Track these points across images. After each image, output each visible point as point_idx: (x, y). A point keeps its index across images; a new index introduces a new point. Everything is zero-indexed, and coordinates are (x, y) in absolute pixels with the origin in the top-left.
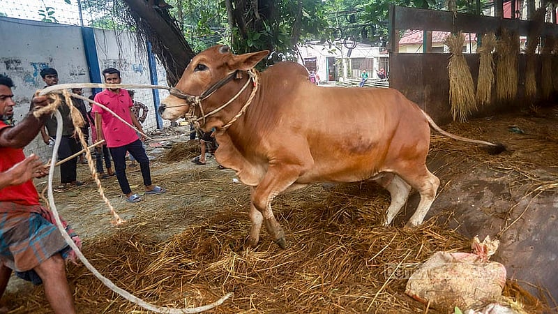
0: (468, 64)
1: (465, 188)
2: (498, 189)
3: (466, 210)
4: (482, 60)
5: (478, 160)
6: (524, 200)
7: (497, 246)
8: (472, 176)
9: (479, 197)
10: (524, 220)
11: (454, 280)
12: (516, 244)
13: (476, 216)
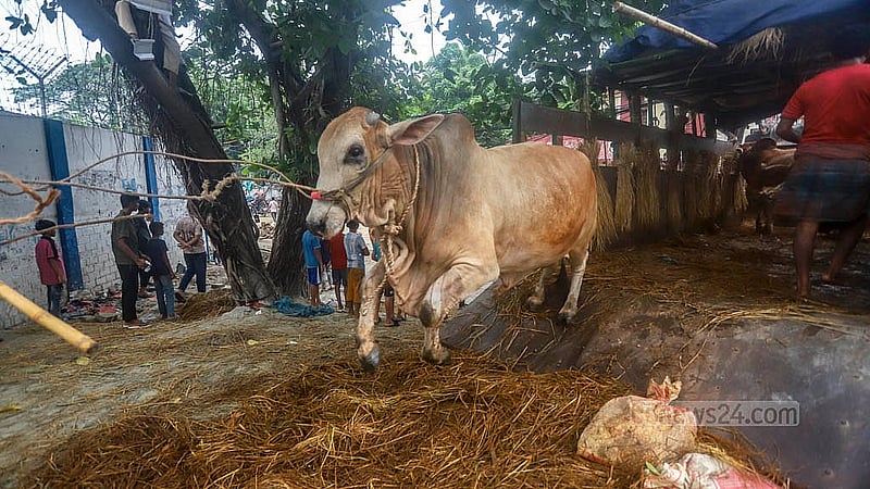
0: (605, 179)
1: (625, 326)
2: (666, 325)
3: (631, 351)
4: (621, 175)
5: (634, 292)
6: (699, 334)
7: (679, 388)
8: (631, 312)
9: (644, 335)
10: (704, 357)
11: (639, 431)
12: (698, 385)
13: (644, 357)
